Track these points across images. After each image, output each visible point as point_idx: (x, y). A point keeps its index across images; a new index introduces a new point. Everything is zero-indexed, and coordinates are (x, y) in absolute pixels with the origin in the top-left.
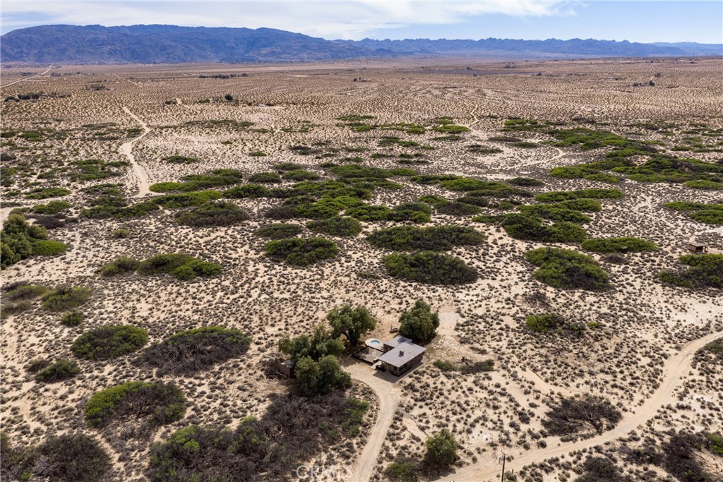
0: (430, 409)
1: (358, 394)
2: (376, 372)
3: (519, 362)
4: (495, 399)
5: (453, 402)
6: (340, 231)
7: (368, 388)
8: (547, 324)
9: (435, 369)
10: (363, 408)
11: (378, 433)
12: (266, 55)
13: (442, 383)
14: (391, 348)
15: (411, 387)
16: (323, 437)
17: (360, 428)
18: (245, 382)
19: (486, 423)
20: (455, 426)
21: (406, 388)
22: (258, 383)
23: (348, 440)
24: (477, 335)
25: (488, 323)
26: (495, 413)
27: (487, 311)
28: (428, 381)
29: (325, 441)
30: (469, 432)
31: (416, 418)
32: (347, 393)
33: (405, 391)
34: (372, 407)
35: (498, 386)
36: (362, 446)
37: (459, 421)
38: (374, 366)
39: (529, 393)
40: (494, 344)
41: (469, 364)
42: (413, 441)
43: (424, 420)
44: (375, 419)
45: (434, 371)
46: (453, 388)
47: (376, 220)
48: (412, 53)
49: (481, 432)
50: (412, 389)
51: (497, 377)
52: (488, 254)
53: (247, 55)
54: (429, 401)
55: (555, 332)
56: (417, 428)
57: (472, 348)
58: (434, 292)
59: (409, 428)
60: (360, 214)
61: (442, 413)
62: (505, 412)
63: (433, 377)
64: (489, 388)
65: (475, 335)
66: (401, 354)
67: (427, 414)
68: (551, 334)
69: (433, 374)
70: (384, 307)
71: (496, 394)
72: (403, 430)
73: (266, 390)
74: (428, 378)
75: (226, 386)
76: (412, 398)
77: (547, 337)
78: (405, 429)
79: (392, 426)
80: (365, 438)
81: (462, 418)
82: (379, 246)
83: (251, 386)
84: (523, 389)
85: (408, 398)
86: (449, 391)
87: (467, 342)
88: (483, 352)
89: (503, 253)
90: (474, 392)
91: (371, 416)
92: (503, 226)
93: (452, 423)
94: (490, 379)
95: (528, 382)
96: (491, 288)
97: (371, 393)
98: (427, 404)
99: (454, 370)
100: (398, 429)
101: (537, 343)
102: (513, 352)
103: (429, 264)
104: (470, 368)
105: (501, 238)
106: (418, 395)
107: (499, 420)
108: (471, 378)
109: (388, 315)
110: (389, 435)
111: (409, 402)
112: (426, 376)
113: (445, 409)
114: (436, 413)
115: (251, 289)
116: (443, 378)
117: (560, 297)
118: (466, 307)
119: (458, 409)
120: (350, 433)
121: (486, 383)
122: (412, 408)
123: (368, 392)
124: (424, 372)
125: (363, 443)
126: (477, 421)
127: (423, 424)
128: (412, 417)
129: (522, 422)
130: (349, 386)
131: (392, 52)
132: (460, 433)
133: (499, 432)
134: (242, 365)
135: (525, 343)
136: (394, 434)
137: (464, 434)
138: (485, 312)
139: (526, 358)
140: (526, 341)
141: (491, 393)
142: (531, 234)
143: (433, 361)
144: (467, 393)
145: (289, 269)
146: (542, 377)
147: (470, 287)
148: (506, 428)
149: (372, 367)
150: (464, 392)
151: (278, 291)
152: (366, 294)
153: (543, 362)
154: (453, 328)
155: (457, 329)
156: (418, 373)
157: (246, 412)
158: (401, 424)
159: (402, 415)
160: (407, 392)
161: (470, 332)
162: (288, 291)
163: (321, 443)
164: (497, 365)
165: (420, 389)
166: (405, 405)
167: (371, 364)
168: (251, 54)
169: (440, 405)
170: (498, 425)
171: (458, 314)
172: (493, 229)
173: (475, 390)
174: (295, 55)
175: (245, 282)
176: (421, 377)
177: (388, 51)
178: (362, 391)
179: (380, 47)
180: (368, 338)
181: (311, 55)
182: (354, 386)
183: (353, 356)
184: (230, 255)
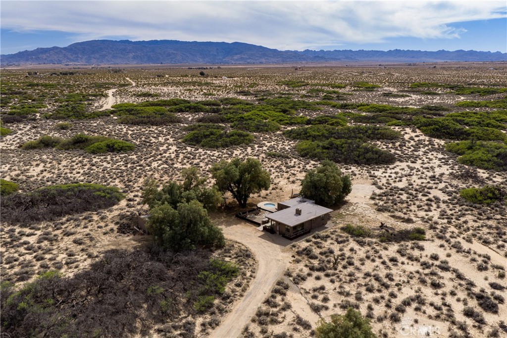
0: (332, 281)
1: (230, 257)
2: (263, 233)
3: (461, 233)
4: (433, 274)
5: (367, 275)
6: (258, 129)
7: (247, 251)
8: (490, 195)
9: (343, 235)
10: (230, 273)
11: (244, 310)
12: (237, 60)
13: (352, 250)
14: (286, 207)
15: (307, 253)
16: (149, 310)
17: (216, 302)
18: (87, 235)
19: (424, 308)
20: (370, 308)
21: (299, 253)
22: (103, 237)
23: (190, 318)
24: (399, 204)
25: (411, 194)
26: (437, 294)
27: (409, 185)
28: (332, 247)
29: (151, 316)
30: (395, 319)
31: (307, 293)
32: (216, 254)
33: (297, 257)
34: (244, 274)
35: (435, 257)
36: (210, 330)
37: (377, 301)
38: (261, 228)
39: (486, 269)
40: (422, 214)
41: (390, 231)
42: (298, 327)
43: (321, 297)
44: (244, 290)
45: (341, 236)
46: (368, 257)
47: (296, 124)
48: (339, 59)
49: (416, 321)
50: (307, 255)
51: (431, 247)
52: (405, 146)
53: (224, 60)
54: (330, 272)
55: (502, 205)
56: (308, 309)
57: (393, 216)
58: (346, 169)
59: (295, 306)
60: (281, 120)
61: (350, 288)
62: (453, 294)
63: (339, 243)
64: (422, 260)
65: (396, 204)
66: (298, 212)
67: (327, 288)
68: (497, 206)
69: (340, 239)
70: (288, 178)
71: (433, 268)
72: (284, 309)
73: (108, 245)
74: (332, 244)
75: (59, 238)
76: (306, 266)
77: (493, 209)
78: (287, 307)
79: (267, 302)
80: (218, 317)
81: (383, 298)
82: (294, 139)
83: (91, 239)
84: (475, 264)
85: (301, 266)
86: (361, 260)
87: (386, 210)
88: (409, 221)
89: (421, 146)
90: (399, 264)
91: (238, 285)
92: (419, 128)
93: (366, 304)
94: (421, 249)
95: (480, 256)
96: (412, 169)
97: (248, 256)
98: (327, 275)
99: (369, 236)
100: (275, 306)
101: (480, 214)
102: (449, 223)
103: (343, 148)
104: (388, 236)
105: (417, 136)
106: (316, 263)
107: (445, 304)
108: (393, 248)
109: (292, 185)
110: (259, 314)
111: (301, 270)
112: (329, 241)
113: (355, 283)
114: (341, 287)
115: (154, 161)
116: (353, 244)
117: (495, 177)
118: (384, 181)
119: (376, 285)
120: (196, 306)
121: (416, 253)
122: (304, 279)
123: (245, 255)
124: (327, 237)
125: (214, 324)
126: (407, 303)
127: (318, 302)
128: (302, 291)
129: (486, 310)
130: (220, 246)
132: (380, 320)
133: (448, 323)
134: (95, 218)
135: (464, 215)
136: (267, 314)
137: (387, 323)
138: (407, 185)
139: (468, 229)
140: (464, 212)
141: (425, 265)
142: (448, 133)
143: (341, 226)
144: (390, 264)
145: (200, 150)
146: (498, 250)
147: (388, 167)
148: (460, 318)
149: (258, 228)
150: (384, 263)
151: (180, 163)
152: (272, 169)
153: (495, 235)
154: (369, 197)
155: (372, 198)
156: (319, 237)
157: (60, 268)
158: (283, 300)
159: (287, 288)
160: (300, 258)
161: (390, 202)
162: (190, 164)
163: (142, 319)
164: (429, 234)
165: (319, 256)
166: (294, 274)
167: (258, 225)
168: (226, 59)
169: (348, 278)
170: (445, 312)
171: (374, 186)
172: (408, 130)
173: (400, 261)
174: (257, 60)
175: (152, 156)
176: (323, 242)
177: (322, 58)
178: (236, 254)
179: (316, 55)
180: (262, 201)
181: (268, 60)
182: (227, 247)
183: (237, 216)
184: (151, 140)
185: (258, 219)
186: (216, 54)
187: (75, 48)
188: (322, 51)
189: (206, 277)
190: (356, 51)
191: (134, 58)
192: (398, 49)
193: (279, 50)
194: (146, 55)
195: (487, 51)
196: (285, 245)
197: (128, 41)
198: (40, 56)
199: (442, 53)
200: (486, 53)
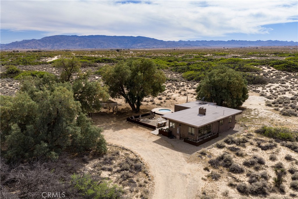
1: (110, 170)
2: (159, 138)
7: (136, 161)
9: (263, 139)
12: (140, 46)
13: (288, 159)
14: (186, 108)
28: (257, 154)
32: (89, 166)
33: (211, 170)
38: (156, 132)
45: (262, 141)
48: (199, 46)
50: (227, 166)
63: (264, 148)
66: (203, 112)
69: (263, 145)
70: (180, 93)
92: (272, 66)
97: (138, 169)
105: (273, 71)
124: (244, 141)
143: (253, 129)
149: (153, 132)
155: (269, 106)
156: (233, 142)
160: (216, 171)
165: (246, 169)
167: (154, 129)
168: (133, 46)
171: (263, 97)
172: (264, 67)
174: (151, 46)
176: (242, 148)
177: (189, 45)
178: (120, 165)
179: (186, 43)
180: (157, 107)
181: (157, 46)
182: (109, 156)
183: (128, 120)
185: (153, 122)
186: (127, 43)
187: (45, 40)
188: (189, 41)
190: (209, 41)
191: (79, 45)
192: (233, 40)
193: (164, 41)
194: (86, 44)
195: (285, 41)
196: (190, 152)
197: (76, 35)
198: (25, 44)
199: (259, 42)
200: (285, 42)
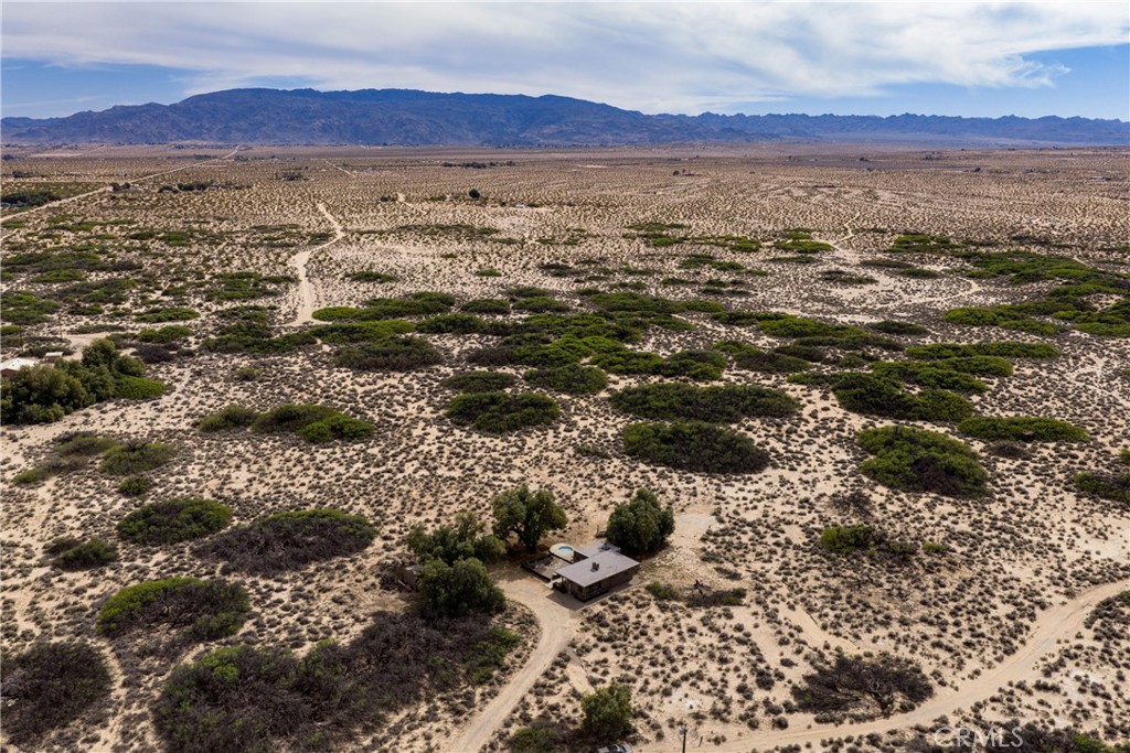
0: (618, 654)
1: (511, 623)
2: (552, 592)
3: (789, 596)
4: (726, 648)
5: (657, 647)
6: (570, 386)
7: (530, 616)
8: (852, 541)
9: (646, 596)
10: (511, 643)
11: (522, 682)
12: (550, 136)
13: (650, 617)
14: (584, 557)
15: (599, 620)
16: (431, 679)
17: (495, 673)
18: (346, 592)
19: (699, 683)
20: (647, 682)
21: (589, 620)
22: (365, 594)
23: (470, 688)
24: (734, 551)
25: (758, 533)
26: (720, 669)
27: (764, 516)
28: (629, 612)
29: (432, 685)
30: (667, 693)
31: (588, 665)
32: (495, 620)
33: (586, 624)
34: (525, 644)
35: (739, 628)
36: (489, 700)
37: (656, 675)
38: (550, 585)
39: (787, 643)
40: (757, 566)
41: (704, 592)
42: (572, 698)
43: (601, 670)
44: (524, 662)
45: (642, 598)
46: (665, 626)
47: (635, 373)
49: (686, 696)
50: (598, 622)
51: (741, 615)
52: (796, 432)
53: (521, 136)
54: (618, 642)
55: (864, 555)
56: (586, 682)
57: (718, 569)
58: (688, 483)
59: (573, 679)
60: (611, 364)
61: (634, 662)
62: (737, 669)
63: (638, 607)
64: (723, 631)
65: (729, 550)
66: (595, 567)
67: (610, 660)
68: (855, 557)
69: (641, 603)
70: (600, 500)
71: (730, 641)
72: (561, 682)
73: (373, 605)
74: (630, 608)
75: (317, 595)
76: (594, 635)
77: (849, 561)
78: (566, 679)
79: (546, 674)
80: (497, 688)
81: (663, 672)
82: (625, 411)
83: (352, 598)
84: (779, 637)
85: (588, 635)
86: (657, 629)
87: (713, 559)
88: (735, 576)
89: (823, 432)
90: (697, 635)
91: (518, 656)
92: (834, 390)
93: (645, 677)
94: (729, 617)
95: (791, 627)
96: (783, 482)
97: (532, 622)
98: (614, 647)
99: (677, 599)
100: (553, 678)
101: (829, 569)
102: (784, 580)
103: (692, 440)
104: (703, 598)
105: (824, 409)
106: (606, 632)
107: (722, 680)
108: (701, 613)
109: (603, 512)
110: (536, 686)
111: (587, 641)
112: (628, 604)
113: (641, 657)
114: (624, 660)
116: (654, 610)
117: (892, 504)
118: (732, 507)
119: (661, 658)
120: (475, 677)
121: (720, 622)
122: (588, 651)
123: (529, 621)
124: (627, 598)
125: (493, 694)
126: (685, 678)
127: (596, 676)
128: (584, 664)
129: (760, 687)
130: (501, 609)
131: (746, 134)
132: (652, 693)
133: (716, 698)
134: (349, 566)
135: (809, 568)
136: (544, 686)
137: (657, 697)
138: (760, 516)
139: (801, 591)
140: (811, 565)
141: (724, 637)
143: (648, 583)
144: (686, 635)
145: (475, 436)
146: (818, 620)
147: (750, 479)
148: (731, 692)
149: (547, 585)
150: (680, 634)
151: (446, 466)
152: (579, 479)
153: (829, 599)
154: (699, 536)
155: (704, 540)
156: (616, 599)
157: (330, 634)
158: (562, 672)
159: (568, 660)
160: (589, 626)
161: (724, 545)
162: (461, 468)
163: (425, 688)
164: (751, 595)
165: (611, 623)
166: (579, 645)
167: (548, 580)
168: (527, 133)
169: (635, 650)
170: (719, 687)
171: (714, 517)
172: (816, 394)
173: (699, 631)
174: (594, 136)
175: (402, 451)
176: (620, 606)
177: (740, 133)
178: (518, 619)
179: (727, 126)
180: (558, 542)
181: (619, 137)
182: (508, 611)
183: (523, 567)
184: (395, 411)
185: (548, 572)
186: (504, 121)
187: (196, 106)
188: (740, 117)
189: (485, 647)
190: (816, 116)
194: (351, 124)
196: (575, 609)
197: (311, 90)
198: (121, 123)
